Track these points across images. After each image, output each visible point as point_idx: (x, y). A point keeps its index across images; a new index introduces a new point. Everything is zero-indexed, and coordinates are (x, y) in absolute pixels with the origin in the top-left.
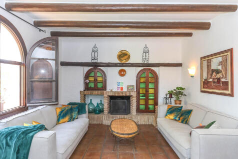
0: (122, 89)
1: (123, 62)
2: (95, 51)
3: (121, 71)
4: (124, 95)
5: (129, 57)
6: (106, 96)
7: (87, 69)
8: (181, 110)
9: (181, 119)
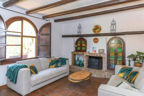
0: (95, 51)
1: (97, 33)
2: (80, 27)
3: (95, 39)
4: (96, 55)
5: (100, 30)
6: (85, 55)
7: (76, 39)
8: (130, 71)
9: (128, 78)
